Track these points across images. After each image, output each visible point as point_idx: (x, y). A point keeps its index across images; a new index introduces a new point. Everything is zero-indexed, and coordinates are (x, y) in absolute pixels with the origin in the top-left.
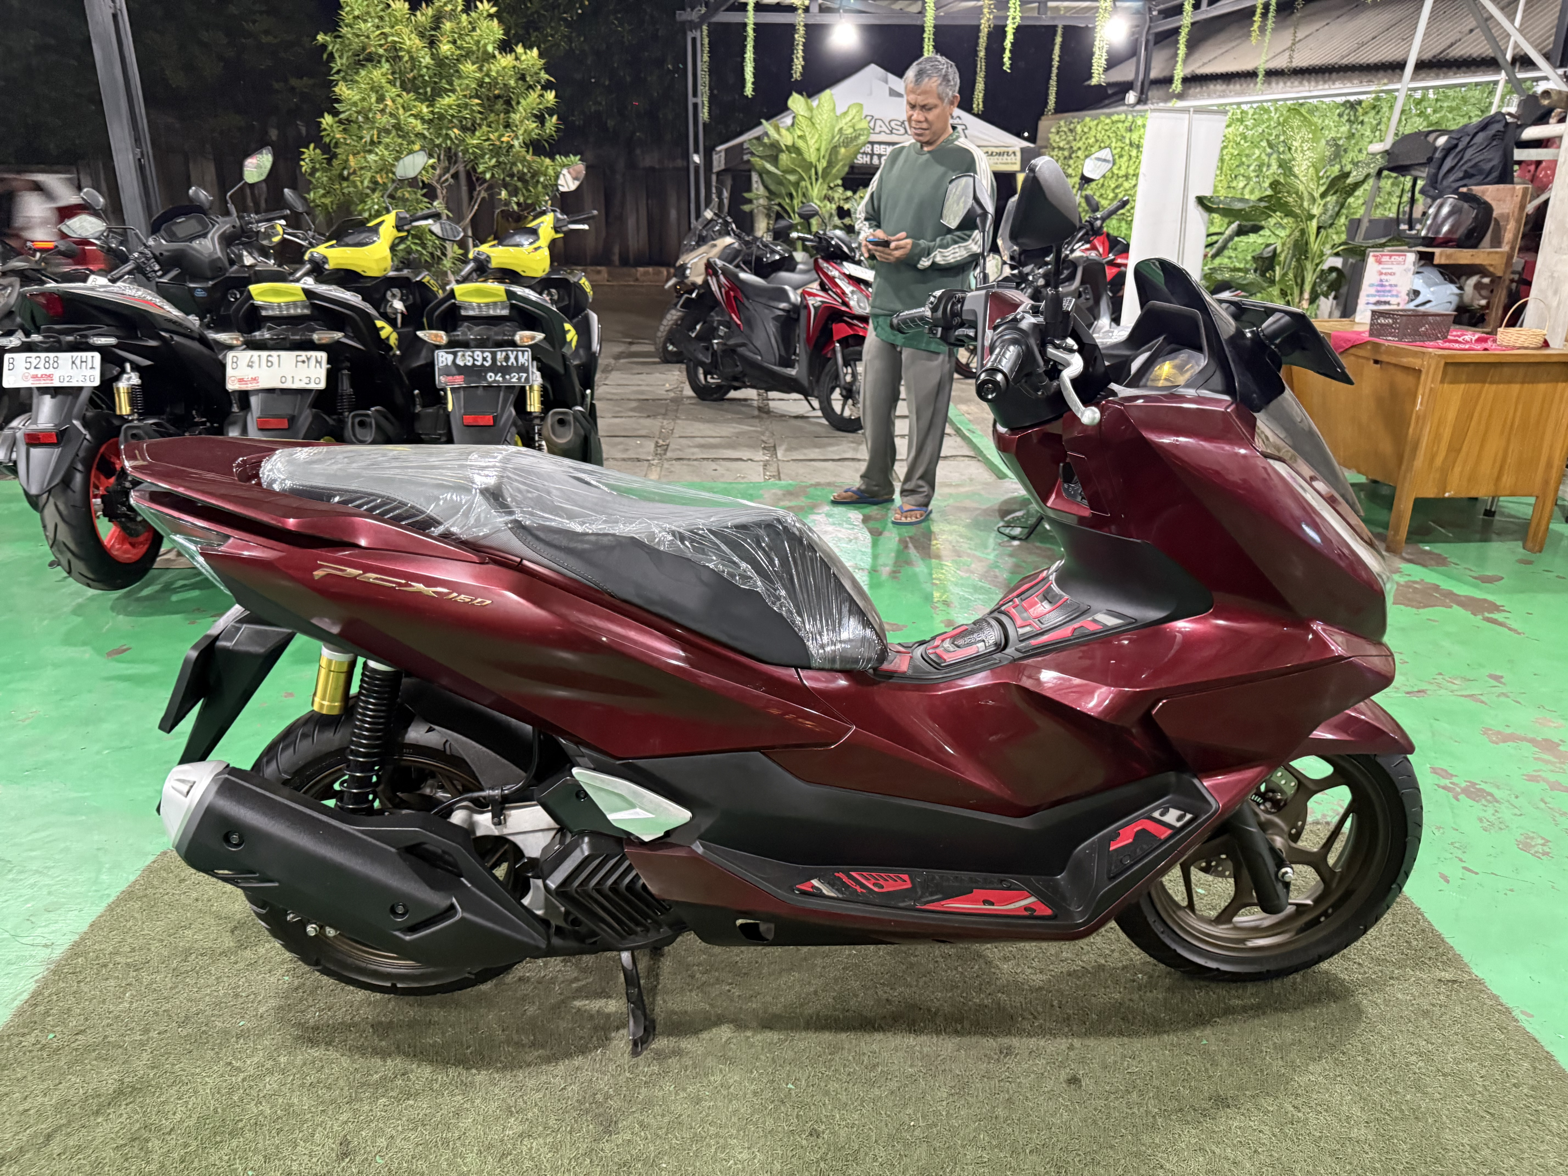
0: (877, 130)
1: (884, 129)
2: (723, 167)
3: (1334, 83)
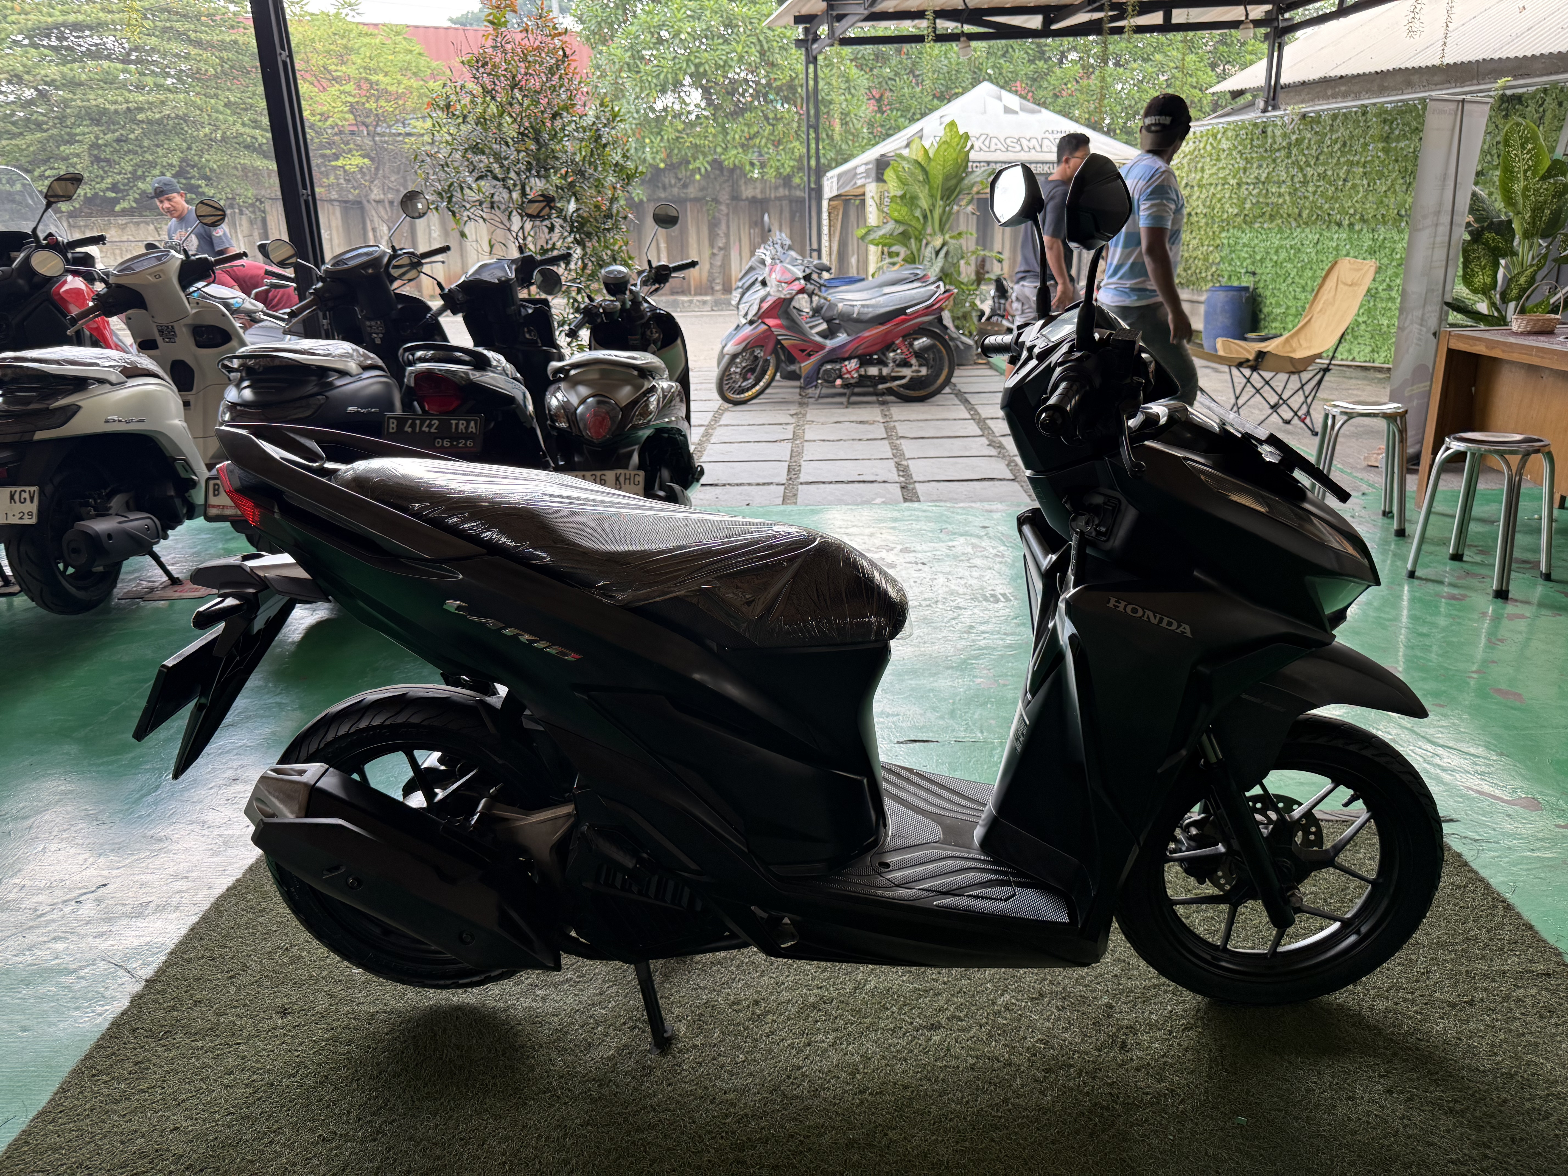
0: (993, 148)
1: (1000, 146)
2: (835, 193)
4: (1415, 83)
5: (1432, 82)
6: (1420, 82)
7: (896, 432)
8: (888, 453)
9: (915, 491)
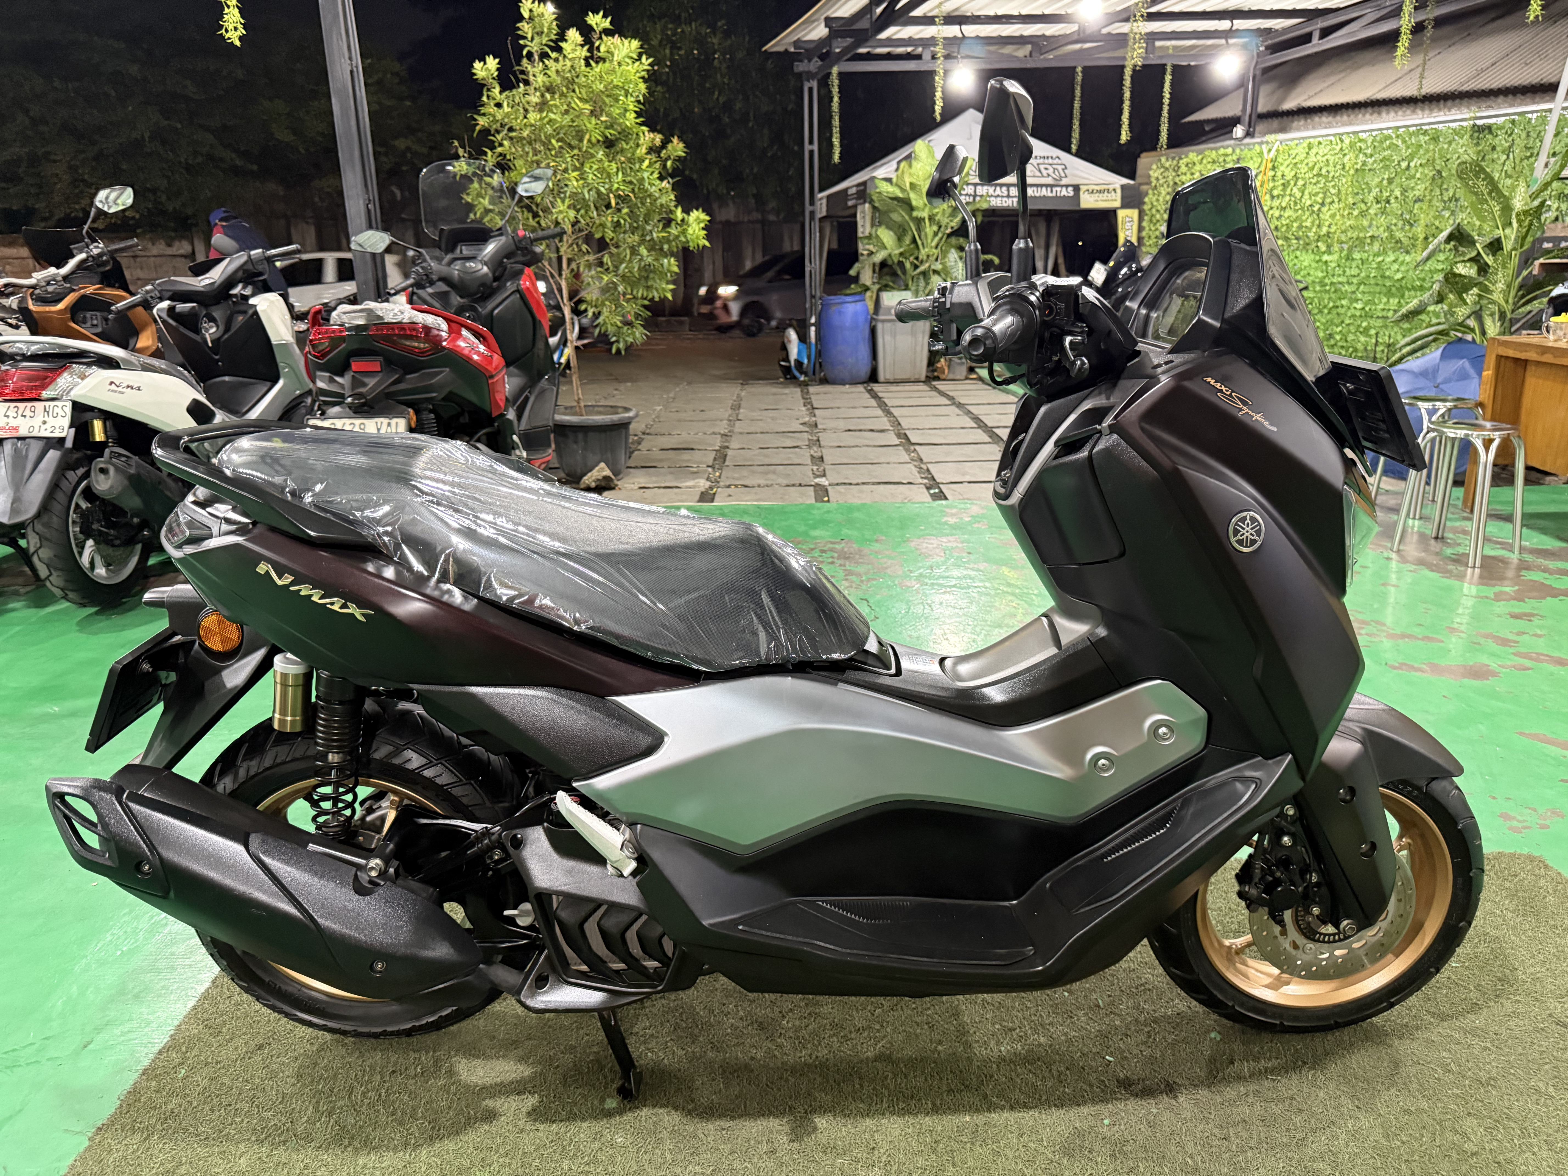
2: (825, 213)
3: (1449, 110)
4: (1384, 114)
5: (1400, 113)
6: (1388, 113)
7: (908, 439)
8: (906, 458)
9: (941, 492)
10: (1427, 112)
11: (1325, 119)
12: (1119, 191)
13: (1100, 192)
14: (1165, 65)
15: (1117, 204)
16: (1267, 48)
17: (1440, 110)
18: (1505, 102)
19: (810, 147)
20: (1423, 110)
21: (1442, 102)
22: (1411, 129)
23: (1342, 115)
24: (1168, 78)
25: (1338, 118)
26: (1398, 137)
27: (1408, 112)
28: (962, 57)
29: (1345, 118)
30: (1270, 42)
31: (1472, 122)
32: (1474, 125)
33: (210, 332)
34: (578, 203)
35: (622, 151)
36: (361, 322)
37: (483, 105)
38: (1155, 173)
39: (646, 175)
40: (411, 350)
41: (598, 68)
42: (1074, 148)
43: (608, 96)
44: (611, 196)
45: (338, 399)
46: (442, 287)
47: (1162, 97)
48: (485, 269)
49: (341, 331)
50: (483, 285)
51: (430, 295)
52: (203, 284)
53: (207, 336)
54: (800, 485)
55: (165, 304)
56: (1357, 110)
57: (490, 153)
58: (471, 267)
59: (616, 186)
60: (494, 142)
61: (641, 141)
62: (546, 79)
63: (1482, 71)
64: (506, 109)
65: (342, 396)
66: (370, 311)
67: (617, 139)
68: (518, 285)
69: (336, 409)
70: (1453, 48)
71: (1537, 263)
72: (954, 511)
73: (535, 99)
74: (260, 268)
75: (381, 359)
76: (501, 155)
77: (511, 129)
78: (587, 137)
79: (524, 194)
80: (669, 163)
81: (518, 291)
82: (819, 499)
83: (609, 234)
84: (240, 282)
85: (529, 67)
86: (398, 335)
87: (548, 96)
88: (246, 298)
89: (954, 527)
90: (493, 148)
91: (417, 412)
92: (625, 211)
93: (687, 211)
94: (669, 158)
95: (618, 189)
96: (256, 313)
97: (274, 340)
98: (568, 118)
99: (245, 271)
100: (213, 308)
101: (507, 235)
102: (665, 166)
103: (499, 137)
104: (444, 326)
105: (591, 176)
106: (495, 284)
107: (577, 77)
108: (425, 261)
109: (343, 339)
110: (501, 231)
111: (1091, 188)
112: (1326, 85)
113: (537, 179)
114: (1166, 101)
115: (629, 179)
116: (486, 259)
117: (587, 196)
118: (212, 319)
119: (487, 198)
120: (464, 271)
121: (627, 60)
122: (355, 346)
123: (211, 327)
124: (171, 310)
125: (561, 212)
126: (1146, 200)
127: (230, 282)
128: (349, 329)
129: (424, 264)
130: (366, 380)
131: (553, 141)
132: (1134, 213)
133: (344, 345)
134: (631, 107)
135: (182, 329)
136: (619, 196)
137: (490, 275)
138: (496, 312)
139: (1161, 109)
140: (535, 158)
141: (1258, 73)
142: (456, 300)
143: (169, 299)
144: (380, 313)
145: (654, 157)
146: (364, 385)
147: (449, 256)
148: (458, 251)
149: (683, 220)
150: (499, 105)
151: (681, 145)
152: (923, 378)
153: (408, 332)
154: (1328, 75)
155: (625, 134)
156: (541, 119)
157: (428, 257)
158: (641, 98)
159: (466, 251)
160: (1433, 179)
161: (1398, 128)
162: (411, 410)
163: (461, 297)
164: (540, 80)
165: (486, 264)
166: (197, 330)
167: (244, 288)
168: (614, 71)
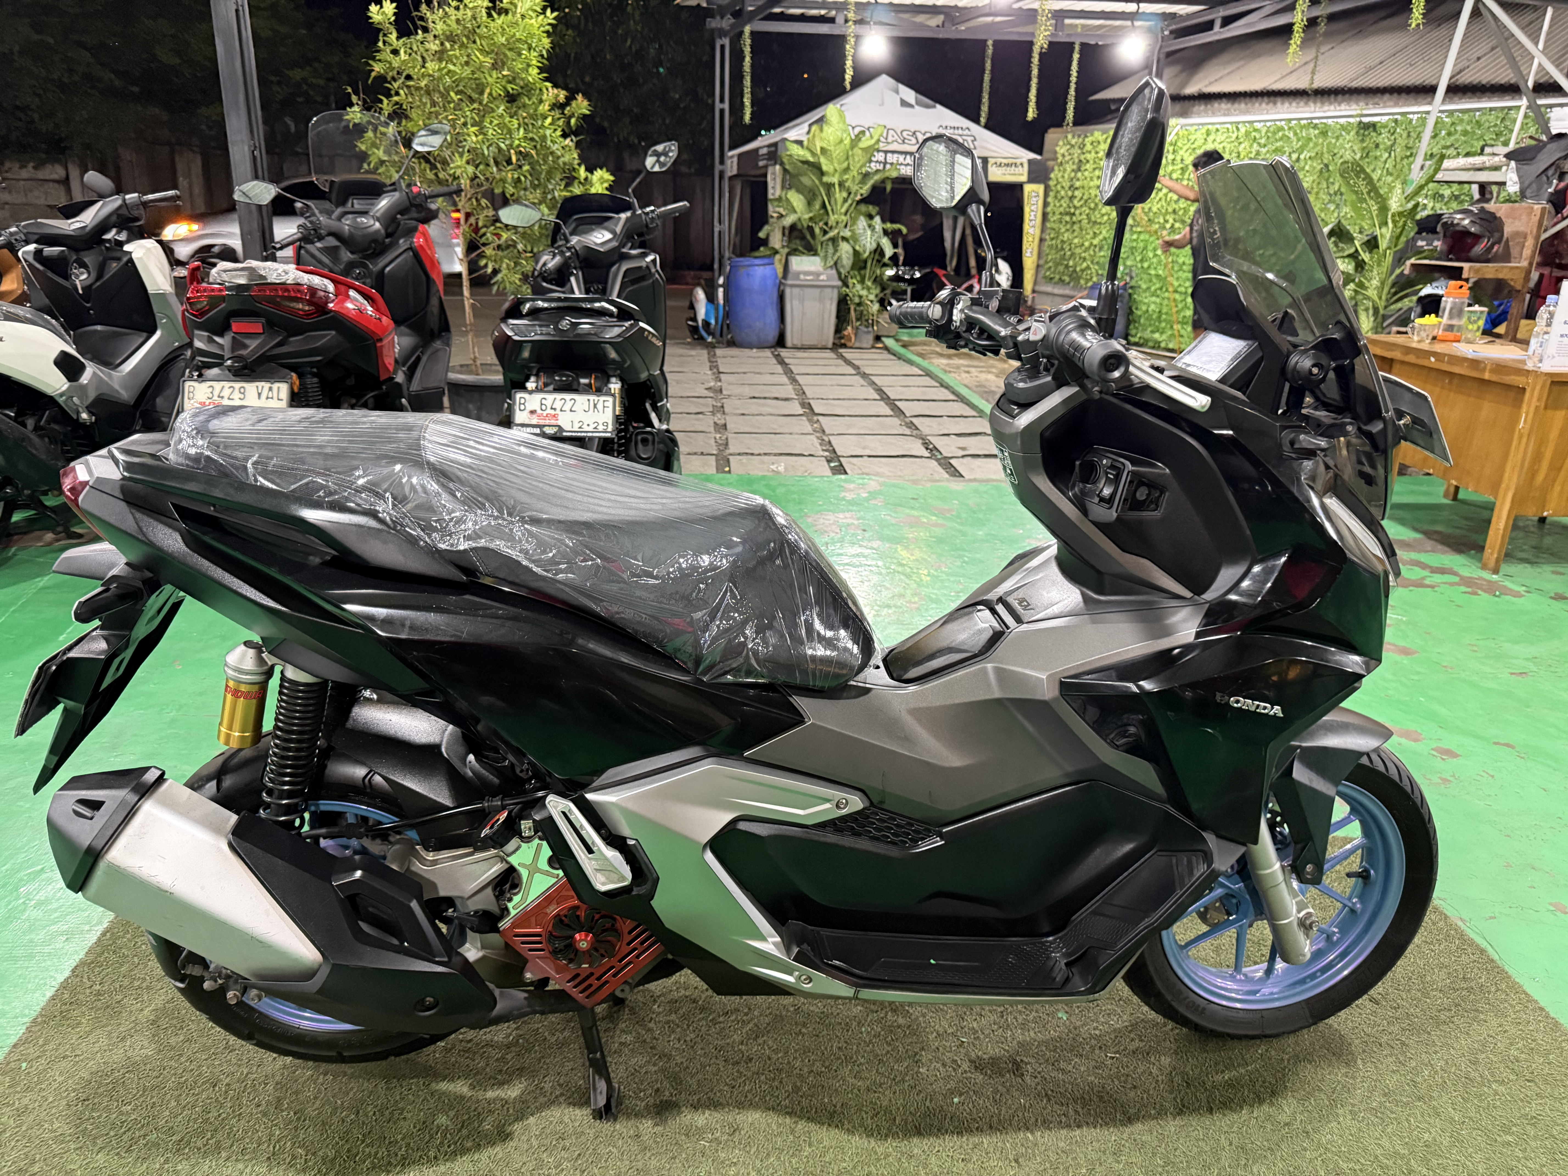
2: (735, 172)
3: (1339, 105)
4: (1279, 105)
5: (1294, 104)
6: (1283, 104)
7: (812, 409)
8: (808, 428)
9: (841, 465)
10: (1319, 105)
11: (1224, 105)
12: (1026, 166)
13: (1007, 165)
14: (1073, 43)
15: (1024, 178)
16: (1171, 32)
17: (1331, 104)
18: (1391, 100)
19: (721, 106)
20: (1315, 103)
21: (1333, 96)
22: (1303, 122)
23: (1240, 103)
24: (1076, 56)
25: (1236, 105)
26: (1290, 128)
27: (1302, 104)
28: (875, 23)
29: (1243, 106)
30: (1174, 27)
31: (1358, 119)
32: (1360, 122)
33: (81, 278)
34: (476, 159)
35: (524, 106)
36: (242, 281)
37: (378, 51)
38: (1061, 150)
39: (548, 132)
40: (294, 312)
41: (500, 20)
42: (983, 120)
43: (510, 49)
44: (512, 151)
45: (217, 360)
46: (332, 242)
47: (1070, 75)
48: (377, 225)
49: (220, 290)
50: (375, 241)
51: (319, 249)
52: (73, 227)
53: (77, 282)
54: (702, 454)
55: (32, 247)
56: (1254, 99)
57: (385, 101)
58: (362, 223)
59: (517, 142)
60: (390, 89)
61: (545, 97)
62: (445, 28)
63: (1371, 69)
64: (403, 56)
65: (221, 357)
66: (251, 270)
67: (519, 94)
68: (412, 242)
69: (215, 371)
70: (1345, 44)
71: (1408, 263)
72: (852, 486)
73: (434, 46)
74: (135, 213)
75: (263, 320)
76: (397, 103)
77: (409, 77)
78: (488, 91)
79: (419, 149)
80: (573, 121)
81: (411, 249)
82: (720, 469)
83: (510, 190)
84: (114, 227)
85: (428, 14)
86: (283, 297)
87: (448, 45)
88: (120, 244)
89: (851, 503)
90: (388, 95)
91: (301, 376)
92: (526, 168)
93: (590, 170)
94: (572, 116)
95: (519, 146)
96: (131, 261)
97: (151, 289)
98: (468, 71)
99: (119, 216)
100: (82, 253)
101: (401, 190)
102: (569, 123)
103: (396, 85)
104: (331, 287)
105: (491, 131)
106: (387, 240)
107: (479, 27)
108: (314, 215)
109: (223, 299)
110: (394, 187)
111: (999, 161)
112: (1226, 71)
113: (435, 133)
114: (1073, 79)
115: (531, 135)
116: (378, 215)
117: (486, 152)
118: (83, 265)
119: (382, 148)
120: (355, 226)
121: (530, 13)
122: (236, 306)
123: (82, 273)
124: (38, 254)
125: (459, 167)
126: (1052, 175)
127: (103, 227)
128: (229, 289)
129: (313, 219)
130: (247, 342)
131: (452, 94)
132: (1040, 188)
133: (224, 305)
134: (534, 62)
135: (50, 274)
136: (521, 152)
137: (383, 231)
138: (388, 269)
139: (1068, 87)
140: (433, 109)
141: (1162, 56)
142: (346, 255)
143: (36, 242)
144: (262, 273)
145: (557, 114)
146: (245, 346)
147: (340, 210)
148: (349, 204)
149: (586, 179)
150: (395, 52)
151: (586, 103)
152: (830, 345)
153: (292, 294)
154: (1229, 62)
155: (528, 89)
156: (440, 70)
157: (316, 211)
158: (544, 53)
159: (358, 204)
160: (1321, 172)
161: (1290, 120)
162: (294, 375)
163: (352, 253)
164: (439, 28)
165: (378, 220)
166: (67, 277)
167: (118, 233)
168: (516, 23)
